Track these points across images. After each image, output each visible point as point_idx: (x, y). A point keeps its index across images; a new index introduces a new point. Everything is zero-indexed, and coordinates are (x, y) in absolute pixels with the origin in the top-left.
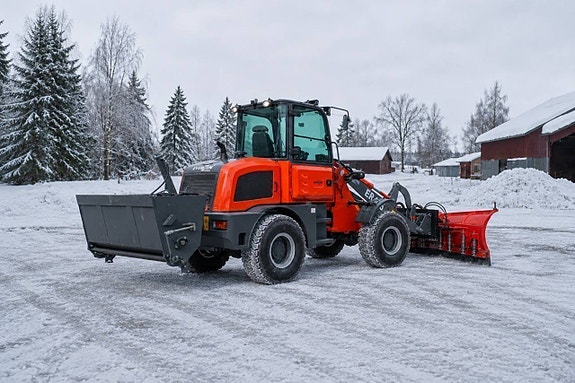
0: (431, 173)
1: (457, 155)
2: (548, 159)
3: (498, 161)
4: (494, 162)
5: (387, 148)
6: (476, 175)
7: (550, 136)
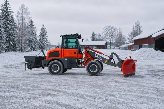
0: (119, 49)
1: (127, 44)
2: (154, 45)
3: (139, 45)
4: (138, 46)
5: (106, 41)
6: (133, 49)
7: (154, 38)
